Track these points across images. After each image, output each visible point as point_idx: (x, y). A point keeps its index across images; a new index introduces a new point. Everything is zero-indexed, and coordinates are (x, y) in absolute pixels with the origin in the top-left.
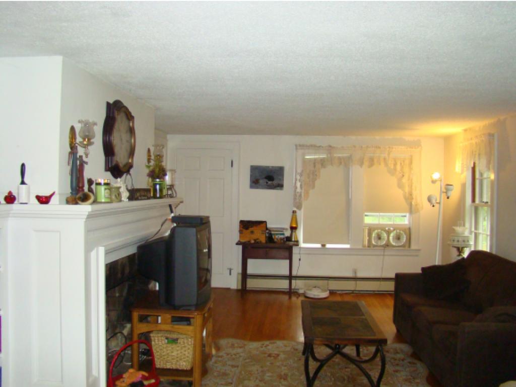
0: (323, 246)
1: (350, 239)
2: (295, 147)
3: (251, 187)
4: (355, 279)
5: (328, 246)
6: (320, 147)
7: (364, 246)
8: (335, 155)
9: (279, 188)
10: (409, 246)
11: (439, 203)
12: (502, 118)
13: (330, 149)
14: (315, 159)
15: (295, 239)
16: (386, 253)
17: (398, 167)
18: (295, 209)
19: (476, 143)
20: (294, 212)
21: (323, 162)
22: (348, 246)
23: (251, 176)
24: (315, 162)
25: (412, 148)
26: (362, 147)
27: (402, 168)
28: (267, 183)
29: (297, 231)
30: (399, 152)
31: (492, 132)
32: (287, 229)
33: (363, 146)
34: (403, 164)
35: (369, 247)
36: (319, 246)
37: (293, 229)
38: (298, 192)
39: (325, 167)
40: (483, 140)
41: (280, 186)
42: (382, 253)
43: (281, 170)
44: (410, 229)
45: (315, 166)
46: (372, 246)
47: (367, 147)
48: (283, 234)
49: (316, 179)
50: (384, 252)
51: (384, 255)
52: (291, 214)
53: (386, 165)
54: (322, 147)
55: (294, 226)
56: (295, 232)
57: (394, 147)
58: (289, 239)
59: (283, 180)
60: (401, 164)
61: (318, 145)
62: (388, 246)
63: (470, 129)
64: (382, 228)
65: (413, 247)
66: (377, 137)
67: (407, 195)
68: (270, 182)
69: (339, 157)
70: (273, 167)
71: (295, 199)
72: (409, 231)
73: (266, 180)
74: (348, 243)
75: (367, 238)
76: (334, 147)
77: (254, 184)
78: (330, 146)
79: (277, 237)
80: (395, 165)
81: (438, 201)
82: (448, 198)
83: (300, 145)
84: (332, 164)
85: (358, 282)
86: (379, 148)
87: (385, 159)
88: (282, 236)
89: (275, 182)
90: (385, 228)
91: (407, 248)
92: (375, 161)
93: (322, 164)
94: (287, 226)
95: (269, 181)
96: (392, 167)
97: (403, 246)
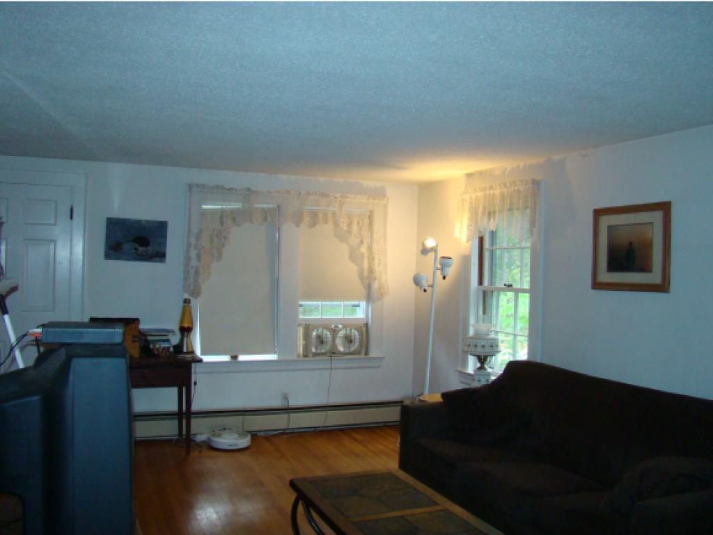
0: (234, 357)
1: (276, 345)
2: (187, 187)
3: (108, 256)
4: (287, 410)
5: (242, 358)
6: (231, 189)
7: (299, 356)
8: (256, 206)
9: (158, 259)
10: (366, 353)
11: (432, 286)
12: (556, 158)
13: (249, 193)
14: (223, 211)
15: (187, 348)
16: (334, 366)
17: (355, 227)
18: (187, 296)
19: (503, 195)
20: (187, 301)
21: (234, 218)
22: (273, 357)
23: (108, 236)
24: (222, 215)
25: (375, 199)
26: (300, 194)
27: (360, 229)
28: (136, 249)
29: (192, 335)
30: (356, 204)
31: (538, 178)
32: (172, 332)
33: (303, 193)
34: (361, 224)
35: (305, 356)
36: (226, 358)
37: (186, 330)
38: (192, 267)
39: (238, 226)
40: (519, 191)
41: (160, 256)
42: (329, 366)
43: (161, 227)
44: (367, 325)
45: (222, 223)
46: (310, 355)
47: (308, 194)
48: (168, 341)
49: (223, 246)
50: (331, 363)
51: (331, 369)
52: (181, 304)
53: (336, 224)
54: (236, 190)
55: (186, 325)
56: (188, 336)
57: (349, 196)
58: (178, 348)
59: (164, 244)
60: (358, 223)
61: (228, 187)
62: (333, 353)
63: (481, 173)
64: (325, 325)
65: (374, 353)
66: (322, 179)
67: (366, 273)
68: (141, 249)
69: (263, 208)
70: (147, 221)
71: (186, 278)
72: (365, 329)
73: (137, 246)
74: (275, 353)
75: (301, 343)
76: (255, 192)
77: (112, 252)
78: (249, 190)
79: (157, 346)
80: (350, 224)
81: (430, 283)
82: (444, 278)
83: (198, 185)
84: (251, 221)
85: (292, 415)
86: (327, 196)
87: (334, 214)
88: (166, 345)
89: (151, 249)
90: (331, 325)
91: (363, 356)
92: (320, 215)
93: (234, 220)
94: (174, 326)
95: (141, 246)
96: (345, 228)
97: (357, 352)
